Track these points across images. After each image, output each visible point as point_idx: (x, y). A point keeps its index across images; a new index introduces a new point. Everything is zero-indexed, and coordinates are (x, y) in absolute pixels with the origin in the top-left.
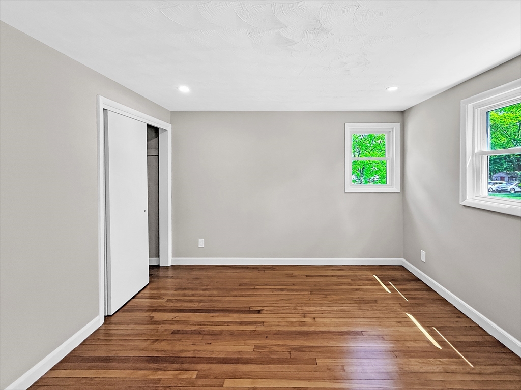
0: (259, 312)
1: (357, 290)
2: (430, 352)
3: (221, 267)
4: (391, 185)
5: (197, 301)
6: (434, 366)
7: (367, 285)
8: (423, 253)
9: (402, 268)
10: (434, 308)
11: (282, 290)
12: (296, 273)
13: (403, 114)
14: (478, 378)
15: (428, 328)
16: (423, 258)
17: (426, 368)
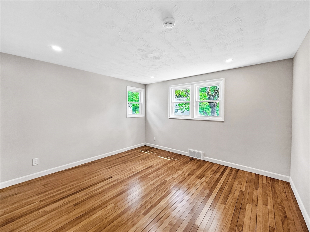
0: (111, 177)
1: (139, 156)
2: (170, 162)
3: (58, 173)
4: (142, 113)
5: (69, 190)
6: (173, 163)
7: (141, 154)
8: (155, 137)
9: (145, 146)
10: (163, 153)
11: (111, 167)
12: (109, 160)
13: (145, 86)
14: (181, 162)
15: (165, 157)
16: (155, 139)
17: (172, 165)
